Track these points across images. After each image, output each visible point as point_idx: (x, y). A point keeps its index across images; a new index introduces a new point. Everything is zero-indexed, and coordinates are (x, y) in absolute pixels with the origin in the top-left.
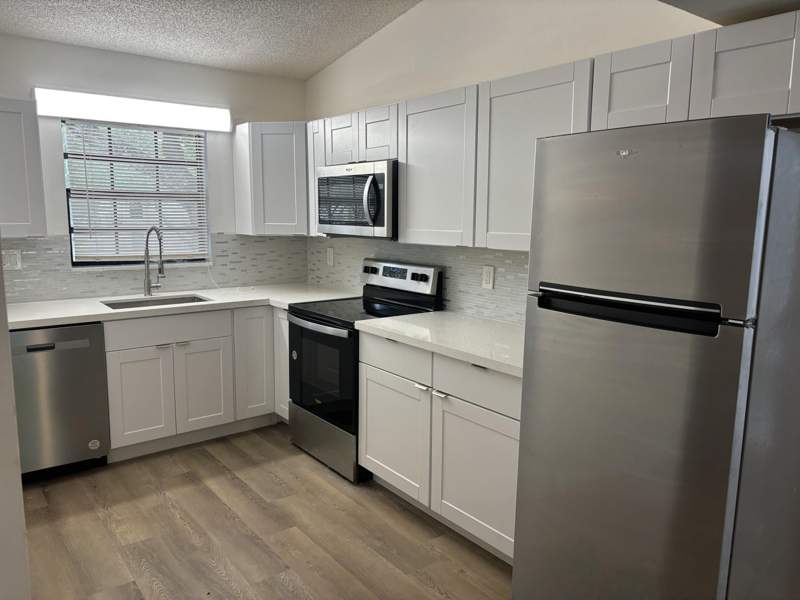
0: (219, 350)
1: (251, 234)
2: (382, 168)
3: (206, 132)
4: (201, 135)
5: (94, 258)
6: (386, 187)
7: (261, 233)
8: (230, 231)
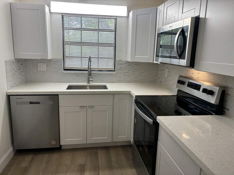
0: (107, 111)
1: (129, 60)
2: (187, 23)
3: (117, 17)
4: (116, 18)
5: (70, 68)
6: (188, 35)
7: (133, 61)
8: (124, 59)
